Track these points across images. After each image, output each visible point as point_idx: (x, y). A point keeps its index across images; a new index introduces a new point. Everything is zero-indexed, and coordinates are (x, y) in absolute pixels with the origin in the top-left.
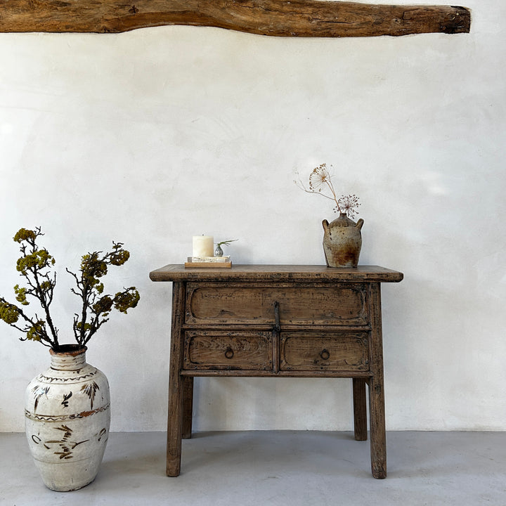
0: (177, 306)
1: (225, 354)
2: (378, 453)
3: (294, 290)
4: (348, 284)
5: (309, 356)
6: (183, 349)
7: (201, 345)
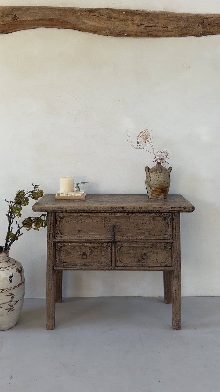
0: (50, 227)
1: (82, 257)
2: (176, 315)
3: (125, 217)
4: (159, 214)
5: (135, 257)
6: (55, 254)
7: (67, 251)
